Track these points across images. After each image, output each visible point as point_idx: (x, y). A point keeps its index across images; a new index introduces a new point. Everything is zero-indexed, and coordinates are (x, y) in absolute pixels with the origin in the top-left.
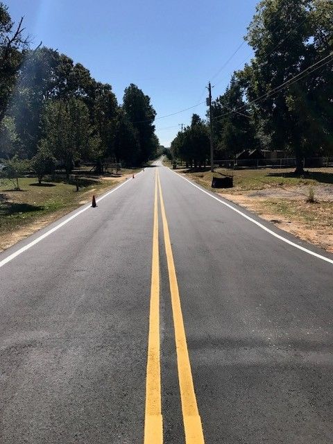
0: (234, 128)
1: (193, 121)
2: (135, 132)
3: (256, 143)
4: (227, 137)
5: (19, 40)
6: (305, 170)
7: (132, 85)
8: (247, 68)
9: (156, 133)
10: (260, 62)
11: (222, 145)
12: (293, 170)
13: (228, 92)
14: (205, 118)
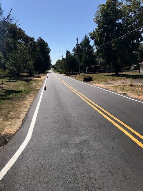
0: (87, 56)
1: (67, 53)
2: (43, 58)
3: (96, 63)
4: (84, 60)
5: (9, 19)
6: (119, 73)
7: (40, 38)
8: (94, 32)
9: (50, 58)
10: (99, 29)
11: (82, 64)
12: (114, 73)
13: (83, 41)
14: (72, 52)
